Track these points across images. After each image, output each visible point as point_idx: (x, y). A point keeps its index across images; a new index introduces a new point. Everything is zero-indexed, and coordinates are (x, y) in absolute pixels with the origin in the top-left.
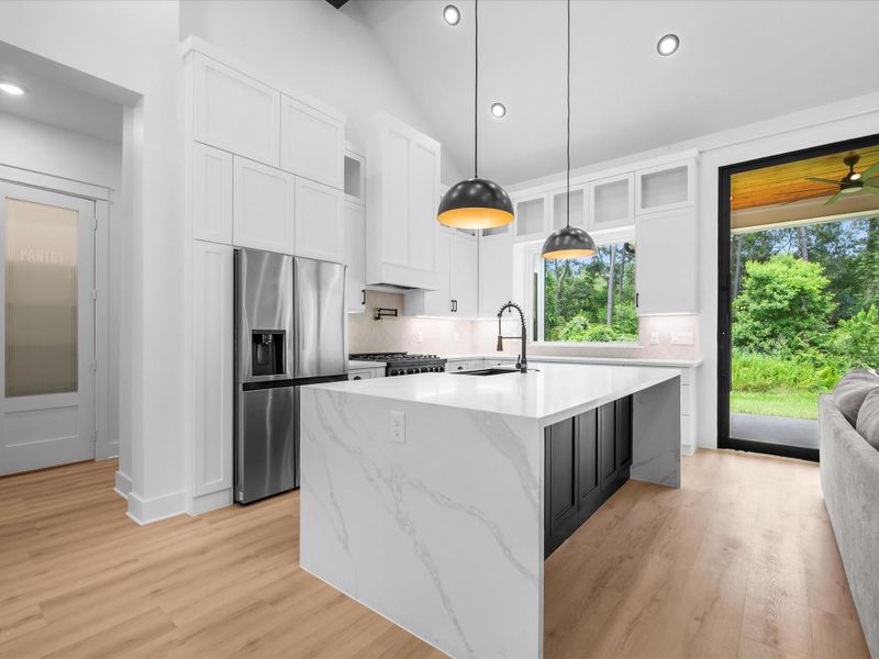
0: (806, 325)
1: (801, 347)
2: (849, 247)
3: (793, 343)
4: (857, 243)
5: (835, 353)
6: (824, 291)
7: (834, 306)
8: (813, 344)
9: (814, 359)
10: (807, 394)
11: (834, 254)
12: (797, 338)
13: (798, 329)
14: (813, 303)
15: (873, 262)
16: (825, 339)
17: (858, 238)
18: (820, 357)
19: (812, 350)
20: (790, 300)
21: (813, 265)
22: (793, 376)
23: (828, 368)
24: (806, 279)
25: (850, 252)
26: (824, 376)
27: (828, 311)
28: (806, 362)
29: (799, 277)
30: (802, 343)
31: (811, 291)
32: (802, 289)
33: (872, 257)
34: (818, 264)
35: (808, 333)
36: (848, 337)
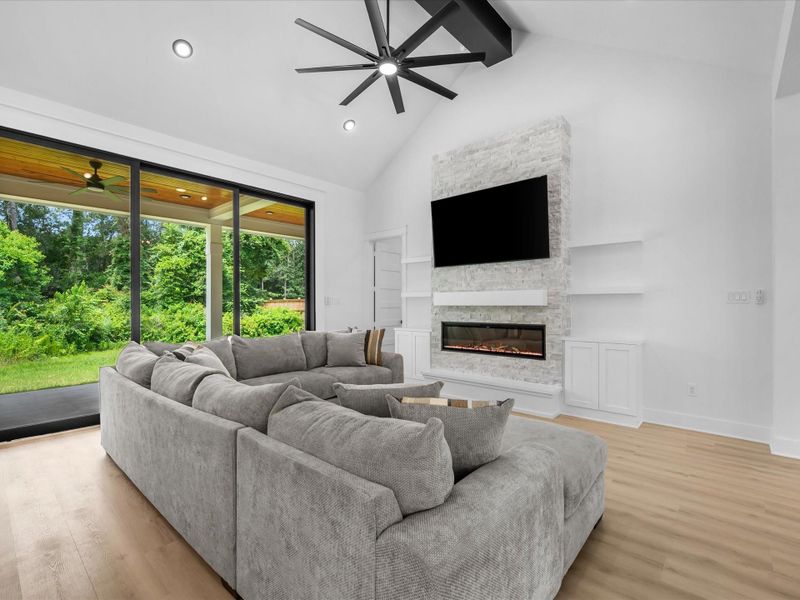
0: (23, 296)
1: (17, 318)
2: (54, 226)
3: (9, 314)
4: (61, 225)
5: (51, 322)
6: (40, 265)
7: (50, 279)
8: (29, 314)
9: (31, 329)
10: (27, 364)
11: (41, 230)
12: (14, 309)
13: (14, 300)
14: (29, 275)
15: (76, 244)
16: (43, 309)
17: (62, 221)
18: (39, 327)
19: (30, 320)
20: (5, 270)
21: (29, 239)
22: (12, 347)
23: (46, 336)
24: (23, 252)
25: (55, 231)
26: (43, 343)
27: (44, 283)
28: (23, 332)
29: (16, 249)
30: (19, 314)
31: (27, 264)
32: (18, 260)
33: (75, 239)
34: (34, 239)
35: (25, 304)
36: (64, 307)
